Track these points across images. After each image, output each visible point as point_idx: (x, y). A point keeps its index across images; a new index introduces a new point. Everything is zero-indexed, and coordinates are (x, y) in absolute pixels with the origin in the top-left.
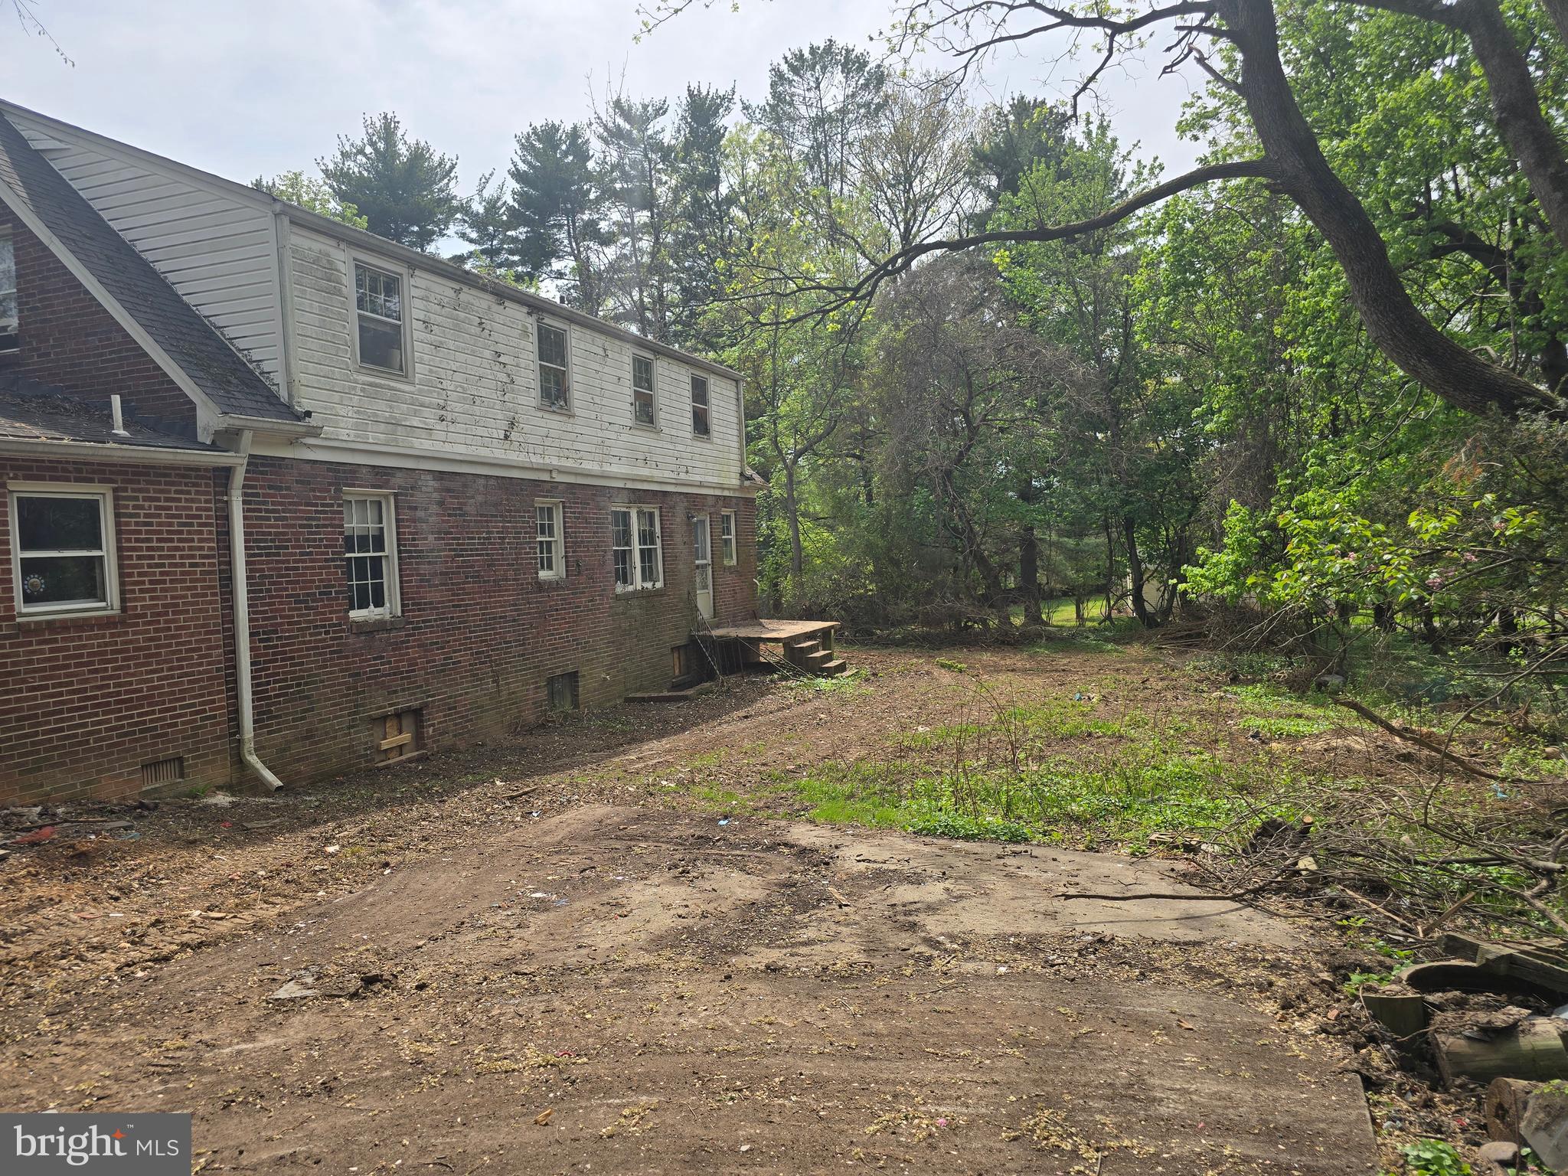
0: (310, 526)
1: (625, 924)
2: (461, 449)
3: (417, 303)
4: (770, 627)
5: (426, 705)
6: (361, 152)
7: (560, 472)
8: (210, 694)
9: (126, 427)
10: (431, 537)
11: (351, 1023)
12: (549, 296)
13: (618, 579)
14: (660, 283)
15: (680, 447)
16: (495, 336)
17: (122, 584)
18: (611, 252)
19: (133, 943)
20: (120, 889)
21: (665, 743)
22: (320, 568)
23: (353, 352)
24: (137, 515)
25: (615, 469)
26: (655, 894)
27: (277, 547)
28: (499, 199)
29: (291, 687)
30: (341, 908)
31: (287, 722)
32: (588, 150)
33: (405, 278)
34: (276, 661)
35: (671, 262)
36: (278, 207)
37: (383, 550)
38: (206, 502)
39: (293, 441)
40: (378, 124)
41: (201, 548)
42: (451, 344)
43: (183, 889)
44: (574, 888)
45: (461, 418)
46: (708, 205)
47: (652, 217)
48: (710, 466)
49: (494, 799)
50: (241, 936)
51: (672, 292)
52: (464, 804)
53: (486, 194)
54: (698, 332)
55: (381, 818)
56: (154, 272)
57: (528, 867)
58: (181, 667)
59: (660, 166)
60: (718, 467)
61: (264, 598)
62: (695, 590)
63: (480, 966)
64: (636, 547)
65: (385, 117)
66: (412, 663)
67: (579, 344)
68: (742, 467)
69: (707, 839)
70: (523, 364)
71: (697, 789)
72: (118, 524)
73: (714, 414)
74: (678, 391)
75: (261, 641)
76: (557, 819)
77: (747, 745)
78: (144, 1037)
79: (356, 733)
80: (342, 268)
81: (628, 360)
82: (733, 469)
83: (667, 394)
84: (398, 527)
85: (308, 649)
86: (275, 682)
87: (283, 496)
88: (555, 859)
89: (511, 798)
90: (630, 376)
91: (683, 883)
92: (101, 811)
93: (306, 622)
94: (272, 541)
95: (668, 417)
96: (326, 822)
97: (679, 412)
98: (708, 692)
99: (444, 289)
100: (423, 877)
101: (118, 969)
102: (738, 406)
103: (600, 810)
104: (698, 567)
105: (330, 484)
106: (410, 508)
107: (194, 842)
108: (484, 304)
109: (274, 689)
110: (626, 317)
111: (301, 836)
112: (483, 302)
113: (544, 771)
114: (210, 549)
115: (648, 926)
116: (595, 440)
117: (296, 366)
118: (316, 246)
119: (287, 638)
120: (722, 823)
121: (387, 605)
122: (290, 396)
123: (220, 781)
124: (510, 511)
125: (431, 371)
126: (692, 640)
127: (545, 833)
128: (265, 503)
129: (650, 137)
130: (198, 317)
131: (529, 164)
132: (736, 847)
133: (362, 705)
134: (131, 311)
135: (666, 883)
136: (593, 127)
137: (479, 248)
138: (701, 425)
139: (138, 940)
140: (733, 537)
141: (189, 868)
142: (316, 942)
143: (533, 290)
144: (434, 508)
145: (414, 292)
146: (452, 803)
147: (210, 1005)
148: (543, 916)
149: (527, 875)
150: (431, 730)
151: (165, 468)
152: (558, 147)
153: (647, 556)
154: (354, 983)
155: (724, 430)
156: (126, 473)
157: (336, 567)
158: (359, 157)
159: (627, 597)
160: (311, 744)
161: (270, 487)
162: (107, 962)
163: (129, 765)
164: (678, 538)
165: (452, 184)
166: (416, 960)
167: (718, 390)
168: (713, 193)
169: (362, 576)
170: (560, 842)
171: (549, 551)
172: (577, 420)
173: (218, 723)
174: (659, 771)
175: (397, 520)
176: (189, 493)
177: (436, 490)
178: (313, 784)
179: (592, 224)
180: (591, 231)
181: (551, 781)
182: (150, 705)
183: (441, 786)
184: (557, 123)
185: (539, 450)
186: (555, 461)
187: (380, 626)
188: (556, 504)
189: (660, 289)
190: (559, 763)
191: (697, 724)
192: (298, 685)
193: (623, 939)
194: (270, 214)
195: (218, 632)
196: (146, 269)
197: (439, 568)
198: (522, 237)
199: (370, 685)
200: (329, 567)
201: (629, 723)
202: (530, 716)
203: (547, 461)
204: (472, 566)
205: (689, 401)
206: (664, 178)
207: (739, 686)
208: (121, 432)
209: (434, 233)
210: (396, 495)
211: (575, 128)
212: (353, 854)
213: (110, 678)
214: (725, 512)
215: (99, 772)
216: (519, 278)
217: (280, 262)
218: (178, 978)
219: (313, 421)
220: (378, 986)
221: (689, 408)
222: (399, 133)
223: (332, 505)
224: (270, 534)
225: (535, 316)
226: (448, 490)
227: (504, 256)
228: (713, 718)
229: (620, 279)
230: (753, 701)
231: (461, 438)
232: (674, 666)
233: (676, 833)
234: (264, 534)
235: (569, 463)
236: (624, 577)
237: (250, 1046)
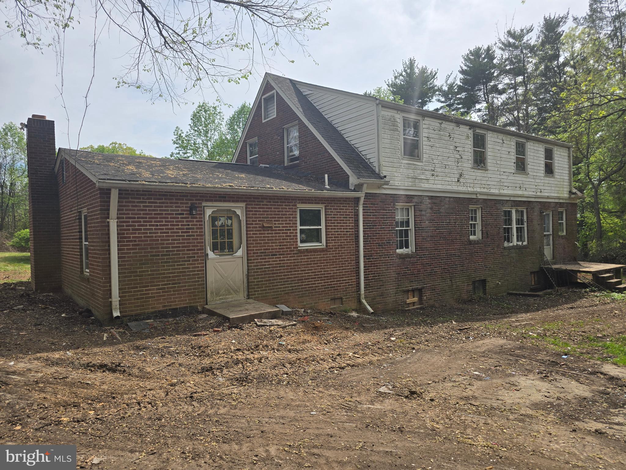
0: (384, 218)
1: (518, 394)
2: (440, 187)
3: (425, 130)
4: (585, 265)
5: (423, 288)
6: (401, 75)
7: (480, 194)
8: (351, 277)
9: (329, 185)
10: (427, 222)
11: (407, 408)
12: (475, 120)
13: (505, 240)
14: (527, 107)
15: (537, 181)
16: (455, 140)
17: (326, 238)
18: (504, 97)
19: (332, 360)
20: (327, 341)
21: (529, 315)
22: (387, 233)
23: (401, 152)
24: (331, 215)
25: (506, 192)
26: (532, 383)
27: (373, 226)
28: (454, 83)
29: (376, 276)
30: (399, 362)
31: (375, 289)
32: (494, 55)
33: (421, 121)
34: (372, 266)
35: (533, 98)
36: (378, 102)
37: (409, 227)
38: (352, 209)
39: (379, 187)
40: (408, 63)
41: (349, 226)
42: (437, 145)
43: (345, 345)
44: (492, 373)
45: (440, 174)
46: (553, 68)
47: (524, 78)
48: (553, 188)
49: (453, 329)
50: (365, 365)
51: (532, 110)
52: (441, 329)
53: (449, 82)
54: (546, 127)
55: (410, 330)
56: (337, 131)
57: (471, 360)
58: (342, 267)
59: (529, 55)
60: (557, 189)
61: (368, 244)
62: (543, 246)
63: (454, 397)
64: (514, 226)
65: (411, 60)
66: (419, 271)
67: (491, 139)
68: (570, 188)
69: (557, 364)
70: (466, 150)
71: (548, 339)
72: (326, 218)
73: (556, 164)
74: (538, 155)
75: (367, 259)
76: (481, 342)
77: (573, 321)
78: (339, 394)
79: (398, 295)
80: (398, 120)
81: (513, 143)
82: (565, 189)
83: (532, 157)
84: (415, 218)
85: (382, 263)
86: (371, 274)
87: (375, 207)
88: (483, 359)
89: (460, 330)
90: (514, 151)
91: (545, 381)
92: (320, 313)
93: (382, 253)
94: (372, 223)
95: (532, 167)
96: (390, 328)
97: (538, 165)
98: (550, 294)
99: (435, 123)
100: (429, 356)
101: (329, 369)
102: (569, 159)
103: (501, 341)
104: (545, 235)
105: (391, 202)
106: (419, 211)
107: (348, 328)
108: (451, 127)
109: (371, 277)
110: (511, 124)
111: (382, 332)
112: (449, 126)
113: (472, 320)
114: (352, 226)
115: (530, 397)
116: (497, 180)
117: (382, 159)
118: (390, 114)
119: (376, 258)
120: (564, 357)
121: (410, 248)
122: (379, 170)
123: (354, 307)
124: (459, 211)
125: (429, 157)
126: (541, 269)
127: (477, 347)
128: (369, 210)
129: (524, 43)
130: (350, 145)
131: (468, 66)
132: (573, 369)
133: (401, 285)
134: (331, 145)
135: (537, 379)
136: (497, 45)
137: (445, 104)
138: (549, 170)
139: (334, 360)
140: (564, 222)
141: (347, 337)
142: (391, 373)
143: (468, 118)
144: (429, 211)
145: (424, 126)
146: (435, 328)
147: (358, 388)
148: (480, 382)
149: (471, 363)
150: (425, 298)
151: (340, 198)
152: (481, 56)
153: (519, 230)
154: (407, 393)
155: (561, 171)
156: (328, 201)
157: (392, 233)
158: (401, 77)
159: (510, 248)
160: (383, 298)
161: (372, 204)
162: (326, 365)
163: (327, 299)
164: (535, 222)
165: (435, 81)
166: (429, 389)
167: (559, 153)
168: (556, 62)
169: (401, 236)
170: (484, 352)
171: (475, 228)
172: (489, 172)
173: (353, 287)
174: (527, 328)
175: (415, 215)
176: (346, 207)
177: (430, 203)
178: (383, 313)
179: (495, 86)
180: (495, 89)
181: (477, 325)
182: (333, 279)
183: (431, 320)
184: (480, 46)
185: (472, 185)
186: (479, 190)
187: (407, 256)
188: (478, 208)
189: (526, 110)
190: (479, 318)
191: (545, 309)
192: (379, 276)
193: (518, 400)
194: (375, 105)
195: (353, 255)
196: (335, 130)
197: (430, 234)
198: (463, 97)
199: (403, 278)
200: (390, 233)
201: (510, 304)
202: (465, 296)
203: (475, 190)
204: (443, 234)
205: (543, 159)
206: (530, 60)
207: (567, 293)
208: (327, 187)
209: (427, 101)
210: (414, 206)
211: (489, 47)
212: (401, 342)
213: (323, 269)
214: (560, 210)
215: (319, 300)
216: (462, 114)
217: (378, 121)
218: (347, 376)
219: (386, 179)
220: (415, 396)
221: (543, 163)
222: (415, 65)
223: (392, 210)
224: (371, 221)
225: (472, 130)
226: (434, 203)
227: (455, 106)
228: (554, 306)
229: (508, 108)
230: (575, 301)
231: (440, 182)
232: (532, 281)
233: (539, 358)
234: (369, 221)
235: (485, 190)
236: (509, 240)
237: (372, 407)
